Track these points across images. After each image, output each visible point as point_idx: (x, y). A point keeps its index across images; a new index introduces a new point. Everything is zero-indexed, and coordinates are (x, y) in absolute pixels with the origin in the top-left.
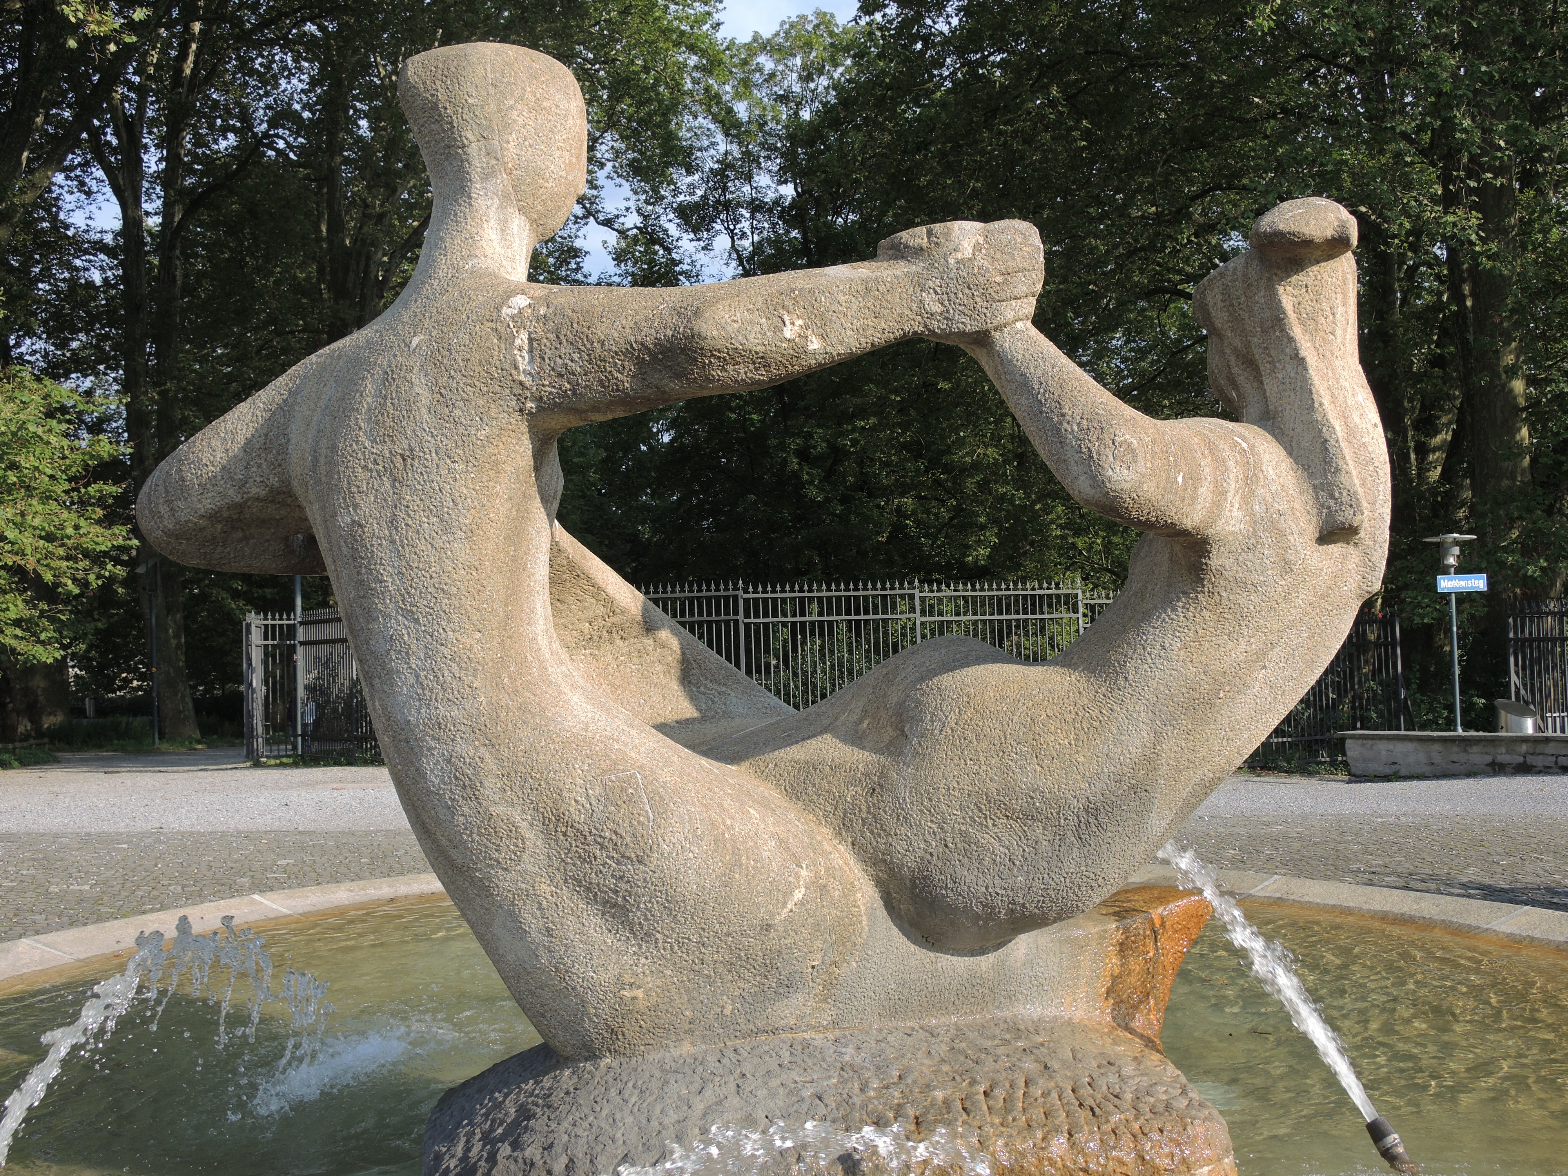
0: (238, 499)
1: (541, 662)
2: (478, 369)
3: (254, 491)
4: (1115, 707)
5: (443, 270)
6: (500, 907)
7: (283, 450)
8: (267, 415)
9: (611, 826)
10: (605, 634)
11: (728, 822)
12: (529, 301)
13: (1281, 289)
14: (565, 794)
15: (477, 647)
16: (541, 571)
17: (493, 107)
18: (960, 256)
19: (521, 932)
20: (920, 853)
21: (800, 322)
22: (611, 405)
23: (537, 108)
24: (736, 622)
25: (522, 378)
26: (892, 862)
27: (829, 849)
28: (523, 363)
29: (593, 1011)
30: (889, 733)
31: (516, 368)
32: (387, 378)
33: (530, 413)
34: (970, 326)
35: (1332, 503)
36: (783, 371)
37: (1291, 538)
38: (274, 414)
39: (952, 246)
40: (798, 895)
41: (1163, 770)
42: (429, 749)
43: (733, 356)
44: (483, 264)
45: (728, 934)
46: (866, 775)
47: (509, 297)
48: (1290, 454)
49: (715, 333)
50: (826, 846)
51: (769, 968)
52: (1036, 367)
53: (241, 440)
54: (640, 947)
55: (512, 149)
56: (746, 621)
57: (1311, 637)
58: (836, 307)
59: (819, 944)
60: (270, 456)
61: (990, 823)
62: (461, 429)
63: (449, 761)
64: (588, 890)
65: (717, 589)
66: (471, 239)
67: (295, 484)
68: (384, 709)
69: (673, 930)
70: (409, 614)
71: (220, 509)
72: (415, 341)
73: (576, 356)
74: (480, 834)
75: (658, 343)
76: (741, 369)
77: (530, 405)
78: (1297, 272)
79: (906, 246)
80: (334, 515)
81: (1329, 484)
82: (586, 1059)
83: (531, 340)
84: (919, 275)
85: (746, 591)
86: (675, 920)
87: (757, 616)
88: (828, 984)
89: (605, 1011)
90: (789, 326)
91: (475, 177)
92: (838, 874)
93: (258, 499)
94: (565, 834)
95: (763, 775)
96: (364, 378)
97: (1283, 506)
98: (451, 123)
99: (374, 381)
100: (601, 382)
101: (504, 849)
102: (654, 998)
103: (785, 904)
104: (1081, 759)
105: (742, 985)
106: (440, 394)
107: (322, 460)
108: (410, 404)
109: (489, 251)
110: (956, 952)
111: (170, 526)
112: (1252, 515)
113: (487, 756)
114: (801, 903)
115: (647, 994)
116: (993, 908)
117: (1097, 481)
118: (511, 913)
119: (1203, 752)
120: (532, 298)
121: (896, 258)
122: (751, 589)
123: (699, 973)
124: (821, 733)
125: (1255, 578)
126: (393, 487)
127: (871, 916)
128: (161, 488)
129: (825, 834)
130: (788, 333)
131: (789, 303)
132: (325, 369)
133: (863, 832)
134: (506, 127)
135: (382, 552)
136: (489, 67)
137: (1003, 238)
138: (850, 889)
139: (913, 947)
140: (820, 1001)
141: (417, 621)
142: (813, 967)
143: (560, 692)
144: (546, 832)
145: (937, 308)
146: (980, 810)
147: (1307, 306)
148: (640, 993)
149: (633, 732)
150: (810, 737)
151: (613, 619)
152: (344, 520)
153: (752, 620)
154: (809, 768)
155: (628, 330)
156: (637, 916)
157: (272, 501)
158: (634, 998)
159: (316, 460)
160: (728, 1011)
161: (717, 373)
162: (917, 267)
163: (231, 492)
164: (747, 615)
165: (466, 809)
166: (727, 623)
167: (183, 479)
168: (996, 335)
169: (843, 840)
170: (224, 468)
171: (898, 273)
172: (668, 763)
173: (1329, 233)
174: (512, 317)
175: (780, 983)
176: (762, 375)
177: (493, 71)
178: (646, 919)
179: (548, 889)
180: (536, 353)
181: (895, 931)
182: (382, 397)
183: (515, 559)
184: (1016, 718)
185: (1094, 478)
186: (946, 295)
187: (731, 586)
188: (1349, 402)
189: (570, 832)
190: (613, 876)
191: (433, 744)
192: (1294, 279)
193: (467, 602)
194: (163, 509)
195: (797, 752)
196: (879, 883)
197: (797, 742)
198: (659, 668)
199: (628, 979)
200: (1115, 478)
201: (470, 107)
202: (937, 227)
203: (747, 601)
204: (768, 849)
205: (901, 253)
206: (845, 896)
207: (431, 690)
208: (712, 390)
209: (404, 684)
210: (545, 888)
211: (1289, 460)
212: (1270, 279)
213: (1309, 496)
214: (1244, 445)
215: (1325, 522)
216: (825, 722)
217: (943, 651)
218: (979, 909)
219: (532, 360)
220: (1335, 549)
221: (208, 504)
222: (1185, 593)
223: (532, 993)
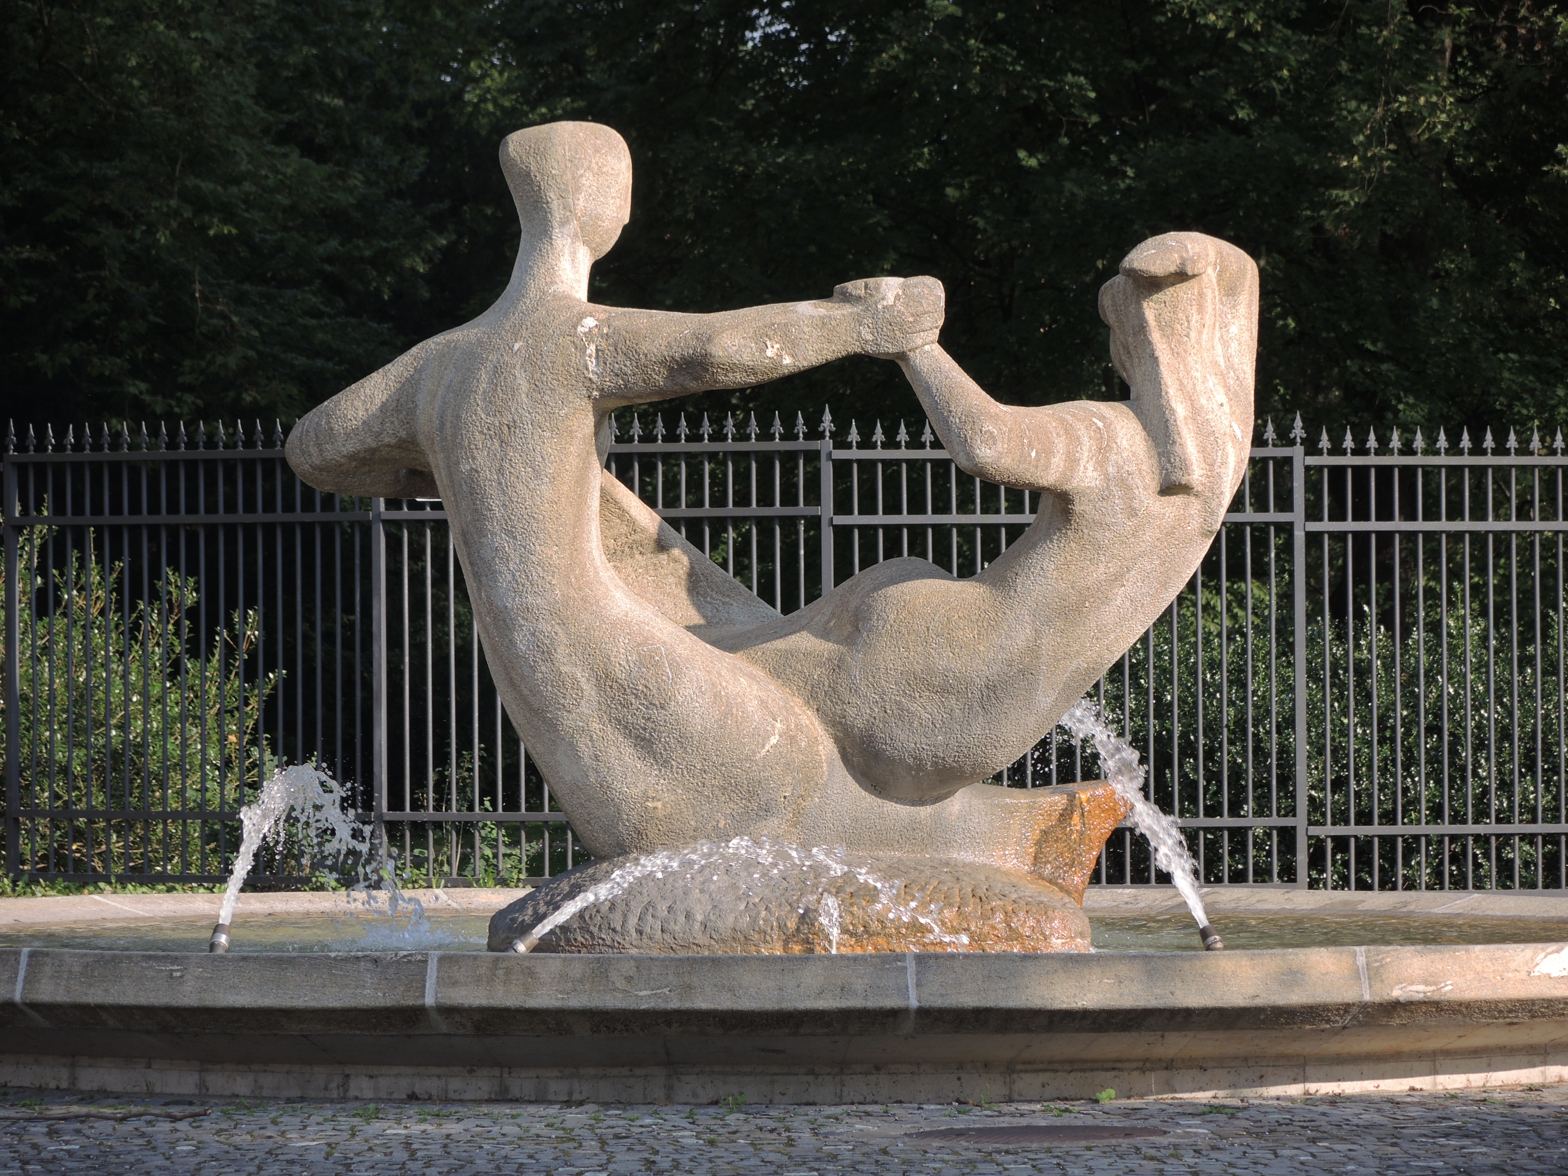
0: (374, 445)
1: (595, 568)
2: (561, 369)
3: (387, 440)
4: (1007, 611)
5: (532, 292)
6: (563, 739)
7: (412, 412)
8: (398, 386)
9: (643, 682)
10: (627, 549)
11: (724, 684)
12: (596, 323)
13: (1145, 304)
14: (612, 659)
15: (555, 557)
16: (594, 502)
17: (569, 176)
18: (885, 303)
19: (576, 757)
20: (866, 717)
21: (778, 346)
22: (649, 395)
23: (600, 173)
24: (814, 523)
25: (591, 376)
26: (846, 724)
27: (799, 712)
28: (592, 365)
29: (625, 817)
30: (849, 628)
31: (587, 369)
32: (496, 371)
33: (595, 399)
34: (892, 349)
35: (1169, 466)
36: (766, 377)
37: (1136, 491)
38: (403, 385)
39: (881, 296)
40: (774, 740)
41: (1044, 659)
42: (519, 626)
43: (732, 368)
44: (561, 288)
45: (722, 765)
46: (829, 660)
47: (582, 318)
48: (1145, 428)
49: (721, 354)
50: (797, 709)
51: (752, 794)
52: (935, 378)
53: (378, 402)
54: (660, 770)
55: (581, 203)
56: (842, 520)
57: (1163, 563)
58: (802, 335)
59: (789, 779)
60: (401, 416)
61: (917, 695)
62: (549, 409)
63: (533, 635)
64: (626, 727)
65: (765, 435)
66: (552, 271)
67: (421, 438)
68: (488, 597)
69: (684, 759)
70: (511, 534)
71: (359, 451)
72: (517, 346)
73: (628, 363)
74: (553, 686)
75: (683, 358)
76: (738, 375)
77: (595, 393)
78: (1157, 292)
79: (851, 295)
80: (458, 463)
81: (1168, 452)
82: (619, 855)
83: (597, 350)
84: (858, 314)
85: (841, 443)
86: (686, 752)
87: (868, 508)
88: (797, 813)
89: (634, 817)
90: (770, 349)
91: (555, 224)
92: (805, 730)
93: (388, 446)
94: (611, 687)
95: (754, 661)
96: (479, 369)
97: (1132, 468)
98: (539, 186)
99: (487, 372)
100: (644, 381)
101: (569, 696)
102: (669, 810)
103: (763, 746)
104: (982, 649)
105: (732, 806)
106: (536, 387)
107: (448, 425)
108: (514, 391)
109: (564, 278)
110: (899, 800)
111: (317, 462)
112: (1106, 474)
113: (560, 631)
114: (774, 747)
115: (664, 805)
116: (921, 760)
117: (970, 457)
118: (571, 744)
119: (1076, 647)
120: (597, 320)
121: (844, 301)
122: (854, 436)
123: (701, 793)
124: (799, 631)
125: (1108, 520)
126: (501, 446)
127: (830, 764)
128: (312, 434)
129: (797, 704)
130: (770, 353)
131: (771, 333)
132: (444, 356)
133: (825, 701)
134: (578, 189)
135: (492, 490)
136: (567, 148)
137: (916, 290)
138: (814, 741)
139: (864, 793)
140: (790, 826)
141: (515, 538)
142: (785, 797)
143: (608, 590)
144: (598, 686)
145: (870, 337)
146: (909, 685)
147: (1166, 316)
148: (659, 805)
149: (658, 620)
150: (791, 634)
151: (634, 537)
152: (465, 467)
153: (856, 519)
154: (788, 654)
155: (663, 348)
156: (659, 747)
157: (399, 447)
158: (655, 808)
159: (442, 425)
160: (721, 825)
161: (721, 378)
162: (857, 309)
163: (369, 440)
164: (842, 506)
165: (543, 668)
166: (788, 525)
167: (332, 429)
168: (911, 354)
169: (810, 707)
170: (364, 422)
171: (845, 312)
172: (682, 641)
173: (1172, 269)
174: (585, 334)
175: (760, 808)
176: (752, 380)
177: (570, 150)
178: (665, 750)
179: (597, 726)
180: (601, 360)
181: (850, 778)
182: (494, 385)
183: (580, 496)
184: (936, 618)
185: (968, 454)
186: (876, 329)
187: (801, 427)
188: (1198, 388)
189: (615, 686)
190: (643, 718)
191: (522, 622)
192: (1155, 297)
193: (549, 525)
194: (313, 450)
195: (780, 644)
196: (837, 741)
197: (781, 637)
198: (671, 580)
199: (651, 793)
200: (981, 454)
201: (553, 176)
202: (871, 281)
203: (842, 469)
204: (752, 706)
205: (847, 298)
206: (809, 746)
207: (523, 585)
208: (718, 386)
209: (504, 581)
210: (596, 726)
211: (1144, 433)
212: (1138, 296)
213: (1154, 461)
214: (1100, 424)
215: (1164, 480)
216: (804, 622)
217: (894, 569)
218: (910, 761)
219: (598, 364)
220: (1177, 500)
221: (350, 447)
222: (1059, 530)
223: (582, 805)
